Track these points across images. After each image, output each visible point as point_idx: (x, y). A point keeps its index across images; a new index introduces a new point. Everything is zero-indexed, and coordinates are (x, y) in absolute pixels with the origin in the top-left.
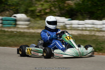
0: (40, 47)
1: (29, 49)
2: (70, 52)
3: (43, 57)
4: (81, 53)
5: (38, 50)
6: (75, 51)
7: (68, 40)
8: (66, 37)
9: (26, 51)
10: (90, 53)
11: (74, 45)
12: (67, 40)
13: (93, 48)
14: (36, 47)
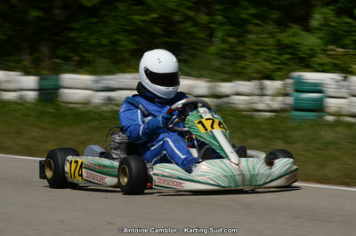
0: (117, 154)
1: (76, 162)
2: (208, 172)
3: (119, 189)
4: (248, 177)
5: (105, 166)
6: (226, 169)
7: (206, 130)
8: (200, 122)
9: (67, 168)
10: (281, 177)
11: (223, 150)
12: (203, 130)
13: (292, 160)
14: (102, 155)
